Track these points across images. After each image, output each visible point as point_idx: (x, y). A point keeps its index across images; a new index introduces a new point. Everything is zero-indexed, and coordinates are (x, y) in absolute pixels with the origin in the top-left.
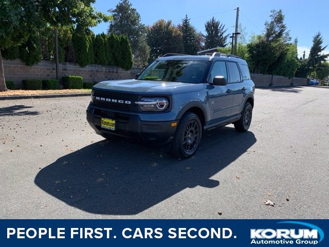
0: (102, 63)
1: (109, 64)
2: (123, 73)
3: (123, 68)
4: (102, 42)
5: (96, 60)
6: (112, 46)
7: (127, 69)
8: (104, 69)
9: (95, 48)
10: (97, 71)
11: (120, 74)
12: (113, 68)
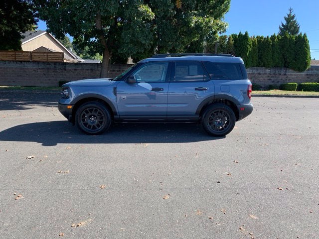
0: (265, 66)
1: (276, 66)
2: (295, 75)
3: (294, 69)
4: (269, 44)
5: (259, 63)
6: (283, 47)
7: (300, 70)
8: (268, 71)
9: (260, 51)
10: (259, 74)
11: (289, 77)
12: (281, 69)
